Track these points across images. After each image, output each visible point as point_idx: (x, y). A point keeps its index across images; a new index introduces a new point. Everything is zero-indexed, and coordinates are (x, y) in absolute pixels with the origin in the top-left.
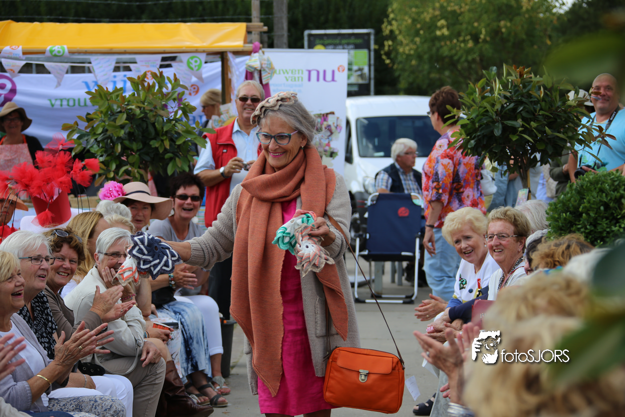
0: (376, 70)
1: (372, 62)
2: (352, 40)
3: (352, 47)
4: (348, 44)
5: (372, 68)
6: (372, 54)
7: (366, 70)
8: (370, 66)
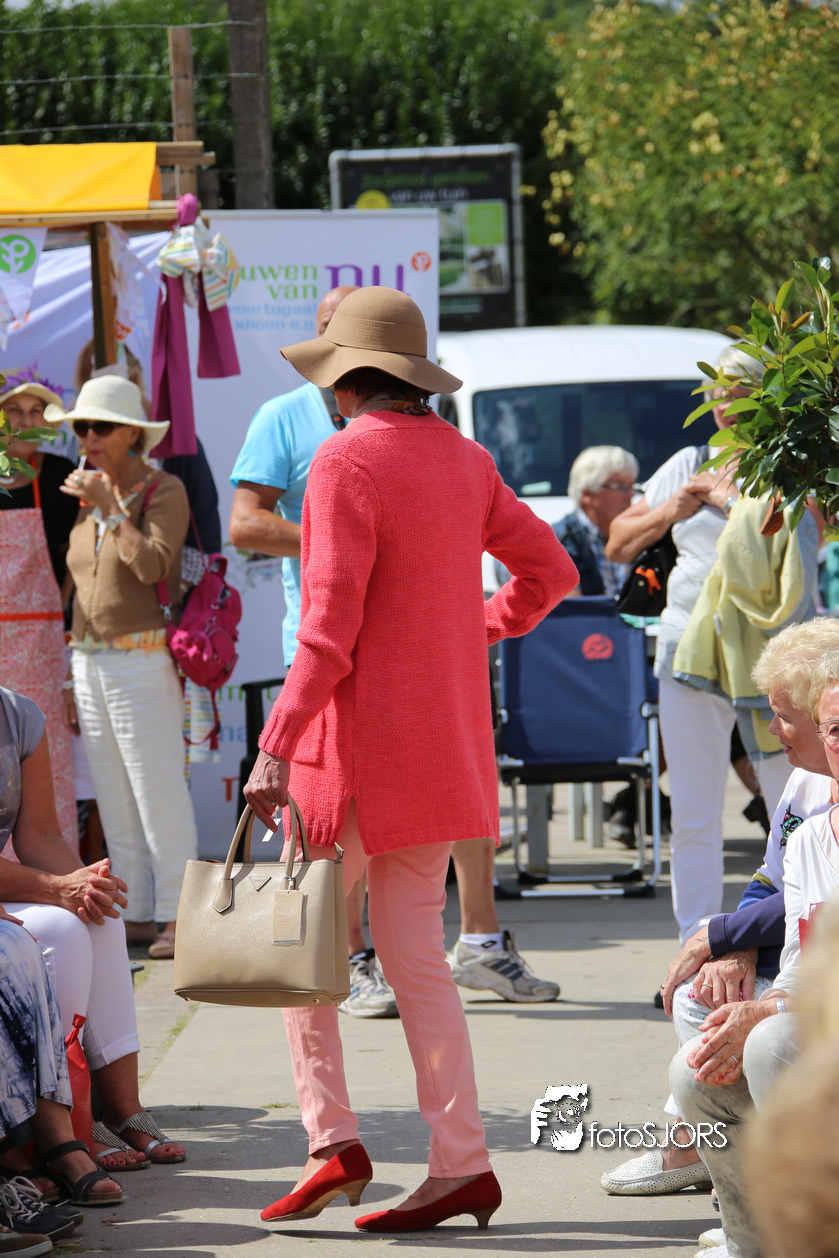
0: (529, 256)
1: (519, 233)
2: (463, 176)
3: (463, 194)
4: (451, 187)
5: (519, 251)
6: (518, 211)
7: (501, 256)
8: (511, 244)
